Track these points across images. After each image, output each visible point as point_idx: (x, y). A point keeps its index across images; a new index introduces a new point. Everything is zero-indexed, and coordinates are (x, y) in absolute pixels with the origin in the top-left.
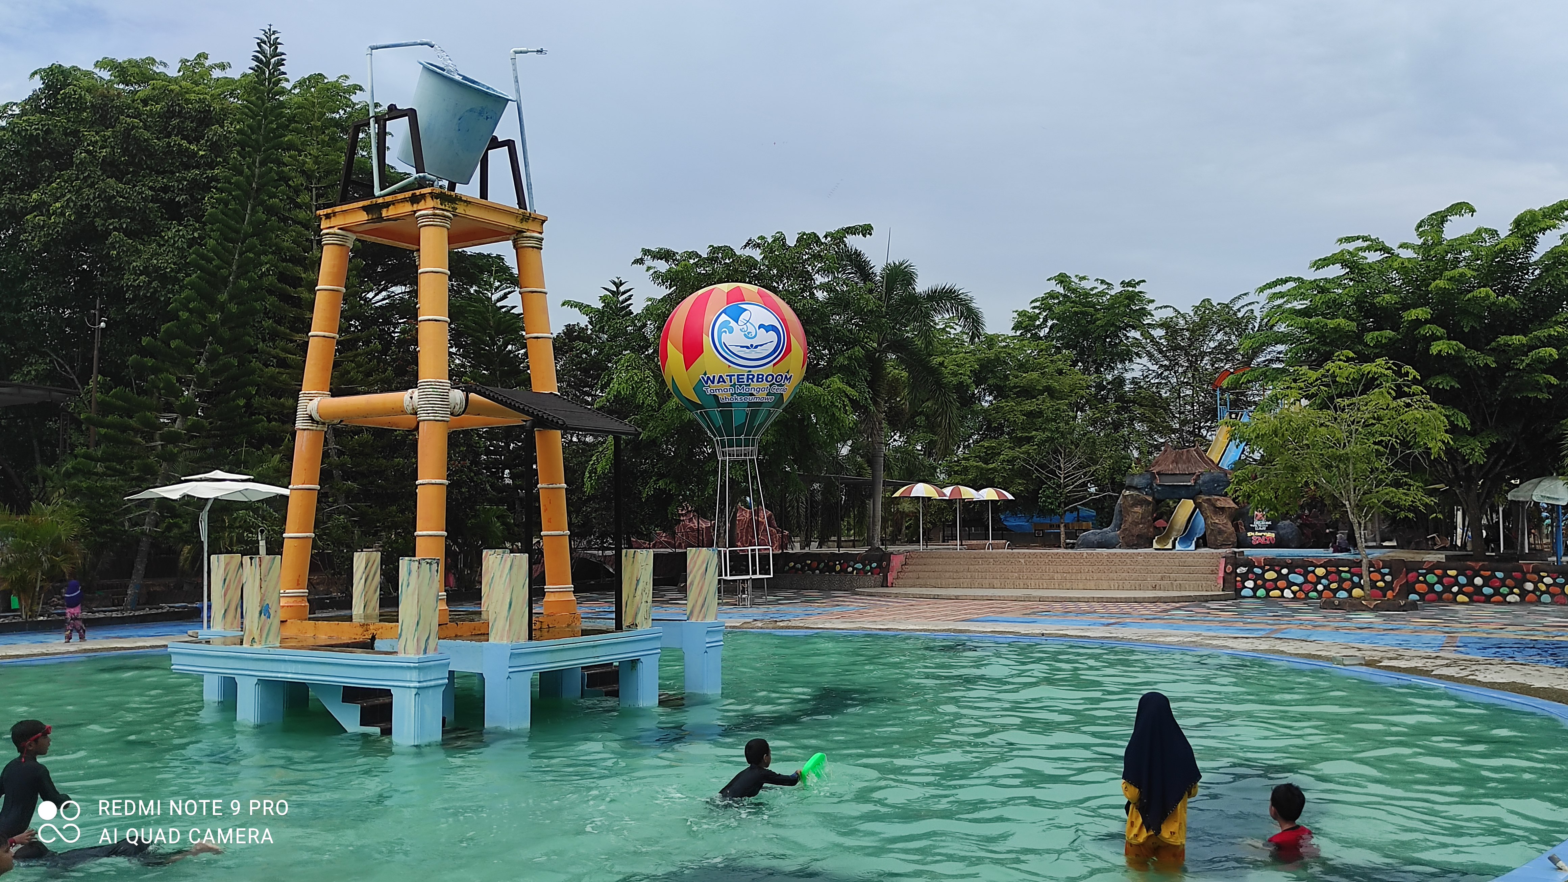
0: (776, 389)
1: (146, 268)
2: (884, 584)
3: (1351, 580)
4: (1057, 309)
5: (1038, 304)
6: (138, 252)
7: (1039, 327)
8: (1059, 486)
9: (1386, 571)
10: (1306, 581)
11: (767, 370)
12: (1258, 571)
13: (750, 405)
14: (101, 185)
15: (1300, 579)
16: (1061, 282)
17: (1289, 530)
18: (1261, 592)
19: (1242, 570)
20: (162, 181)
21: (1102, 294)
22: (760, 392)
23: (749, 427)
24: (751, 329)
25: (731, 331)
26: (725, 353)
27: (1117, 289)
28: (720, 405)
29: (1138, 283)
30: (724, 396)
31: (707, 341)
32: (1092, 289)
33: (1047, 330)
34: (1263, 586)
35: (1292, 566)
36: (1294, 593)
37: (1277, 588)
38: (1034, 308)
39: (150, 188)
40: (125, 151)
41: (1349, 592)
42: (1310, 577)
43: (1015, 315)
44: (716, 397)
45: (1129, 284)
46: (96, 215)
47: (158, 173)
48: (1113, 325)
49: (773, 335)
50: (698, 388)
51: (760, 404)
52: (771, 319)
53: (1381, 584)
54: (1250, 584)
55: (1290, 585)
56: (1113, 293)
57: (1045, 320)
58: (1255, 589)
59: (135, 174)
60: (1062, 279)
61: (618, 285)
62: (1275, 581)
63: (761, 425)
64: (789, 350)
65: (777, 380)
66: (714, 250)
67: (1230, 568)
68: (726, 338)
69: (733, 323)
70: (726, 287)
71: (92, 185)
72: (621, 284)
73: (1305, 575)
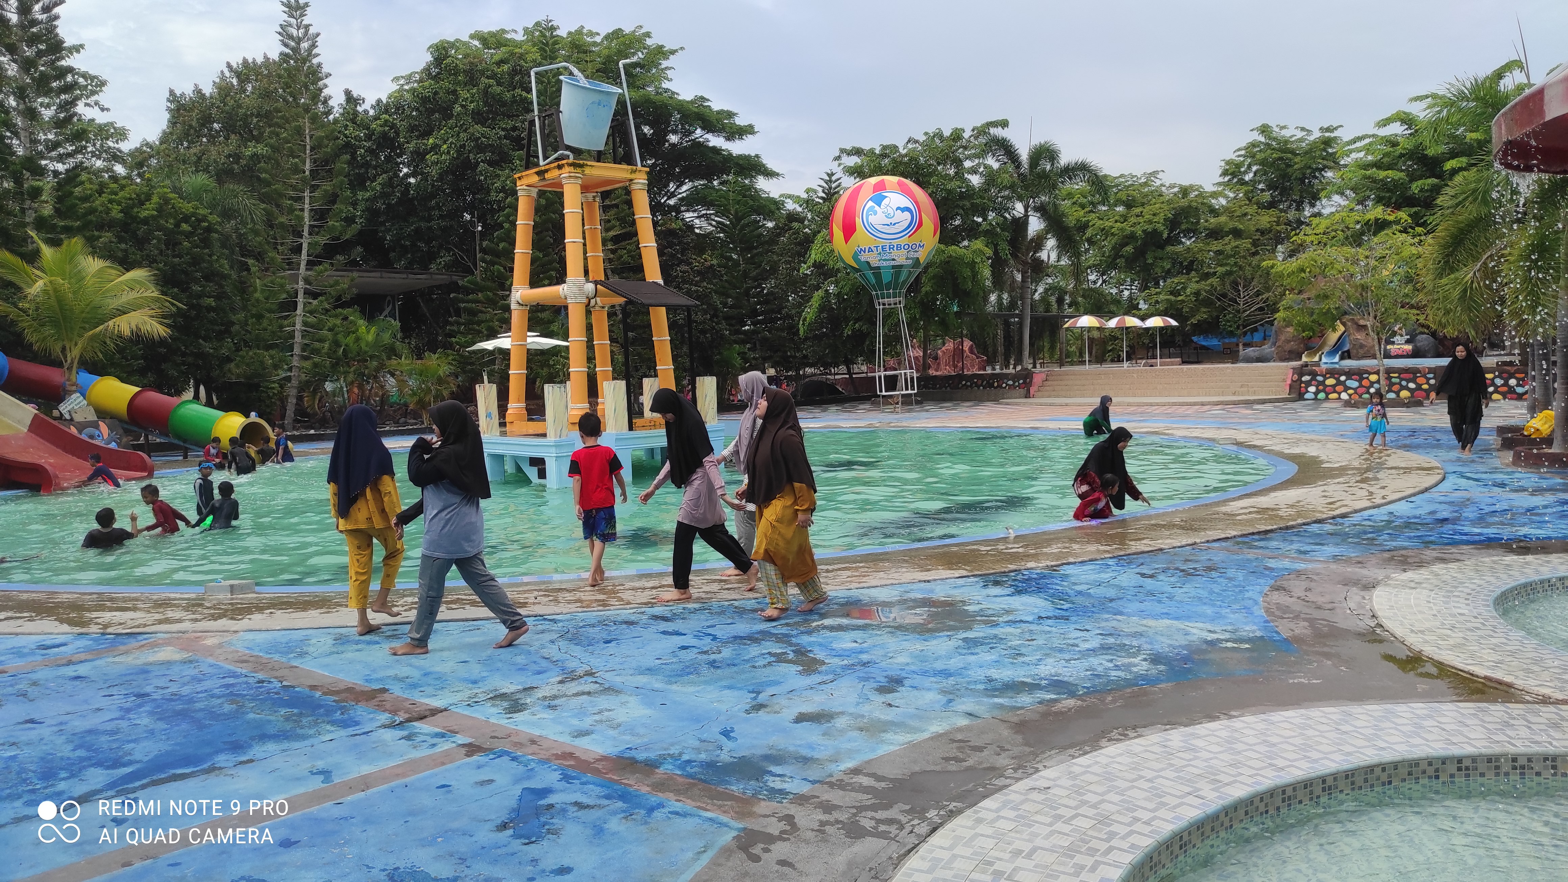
0: (912, 255)
1: (503, 187)
2: (1027, 396)
3: (1400, 384)
4: (1259, 156)
5: (1243, 152)
6: (498, 176)
7: (1245, 172)
8: (1238, 312)
9: (1431, 376)
10: (1361, 386)
11: (904, 241)
12: (1320, 378)
13: (894, 267)
14: (471, 130)
15: (1355, 384)
16: (1263, 132)
17: (1426, 343)
18: (1322, 396)
19: (1306, 378)
20: (510, 124)
21: (1301, 140)
22: (901, 257)
23: (894, 284)
24: (891, 211)
25: (875, 213)
26: (872, 230)
27: (1316, 135)
28: (872, 268)
29: (1336, 128)
30: (875, 263)
31: (858, 221)
32: (1292, 137)
33: (1251, 175)
34: (1324, 391)
35: (1350, 374)
36: (1350, 395)
37: (1335, 392)
38: (1239, 156)
39: (503, 129)
40: (486, 103)
41: (1398, 393)
42: (1365, 383)
43: (1223, 164)
44: (868, 263)
45: (1328, 130)
46: (470, 152)
47: (509, 117)
48: (1310, 167)
49: (907, 215)
50: (855, 257)
51: (901, 266)
52: (905, 202)
53: (1425, 387)
54: (1312, 389)
55: (1346, 389)
56: (1312, 138)
57: (1249, 167)
58: (1316, 394)
59: (494, 119)
60: (1264, 130)
61: (831, 175)
62: (1334, 386)
63: (904, 282)
64: (920, 224)
65: (911, 248)
66: (885, 148)
67: (1296, 377)
68: (872, 219)
69: (877, 208)
70: (873, 180)
71: (465, 131)
72: (833, 174)
73: (1360, 381)
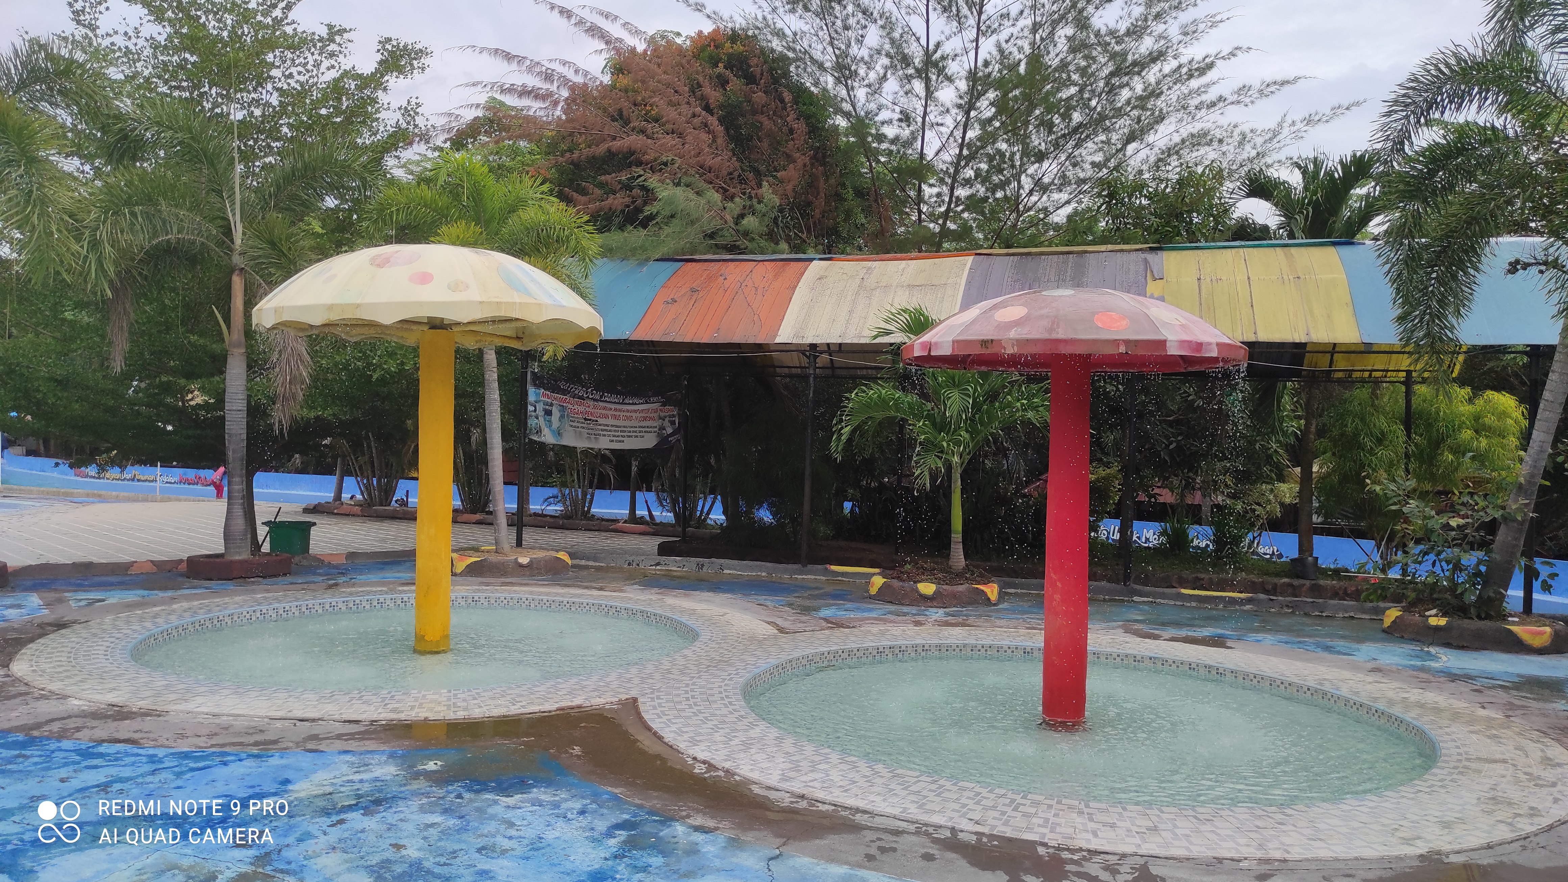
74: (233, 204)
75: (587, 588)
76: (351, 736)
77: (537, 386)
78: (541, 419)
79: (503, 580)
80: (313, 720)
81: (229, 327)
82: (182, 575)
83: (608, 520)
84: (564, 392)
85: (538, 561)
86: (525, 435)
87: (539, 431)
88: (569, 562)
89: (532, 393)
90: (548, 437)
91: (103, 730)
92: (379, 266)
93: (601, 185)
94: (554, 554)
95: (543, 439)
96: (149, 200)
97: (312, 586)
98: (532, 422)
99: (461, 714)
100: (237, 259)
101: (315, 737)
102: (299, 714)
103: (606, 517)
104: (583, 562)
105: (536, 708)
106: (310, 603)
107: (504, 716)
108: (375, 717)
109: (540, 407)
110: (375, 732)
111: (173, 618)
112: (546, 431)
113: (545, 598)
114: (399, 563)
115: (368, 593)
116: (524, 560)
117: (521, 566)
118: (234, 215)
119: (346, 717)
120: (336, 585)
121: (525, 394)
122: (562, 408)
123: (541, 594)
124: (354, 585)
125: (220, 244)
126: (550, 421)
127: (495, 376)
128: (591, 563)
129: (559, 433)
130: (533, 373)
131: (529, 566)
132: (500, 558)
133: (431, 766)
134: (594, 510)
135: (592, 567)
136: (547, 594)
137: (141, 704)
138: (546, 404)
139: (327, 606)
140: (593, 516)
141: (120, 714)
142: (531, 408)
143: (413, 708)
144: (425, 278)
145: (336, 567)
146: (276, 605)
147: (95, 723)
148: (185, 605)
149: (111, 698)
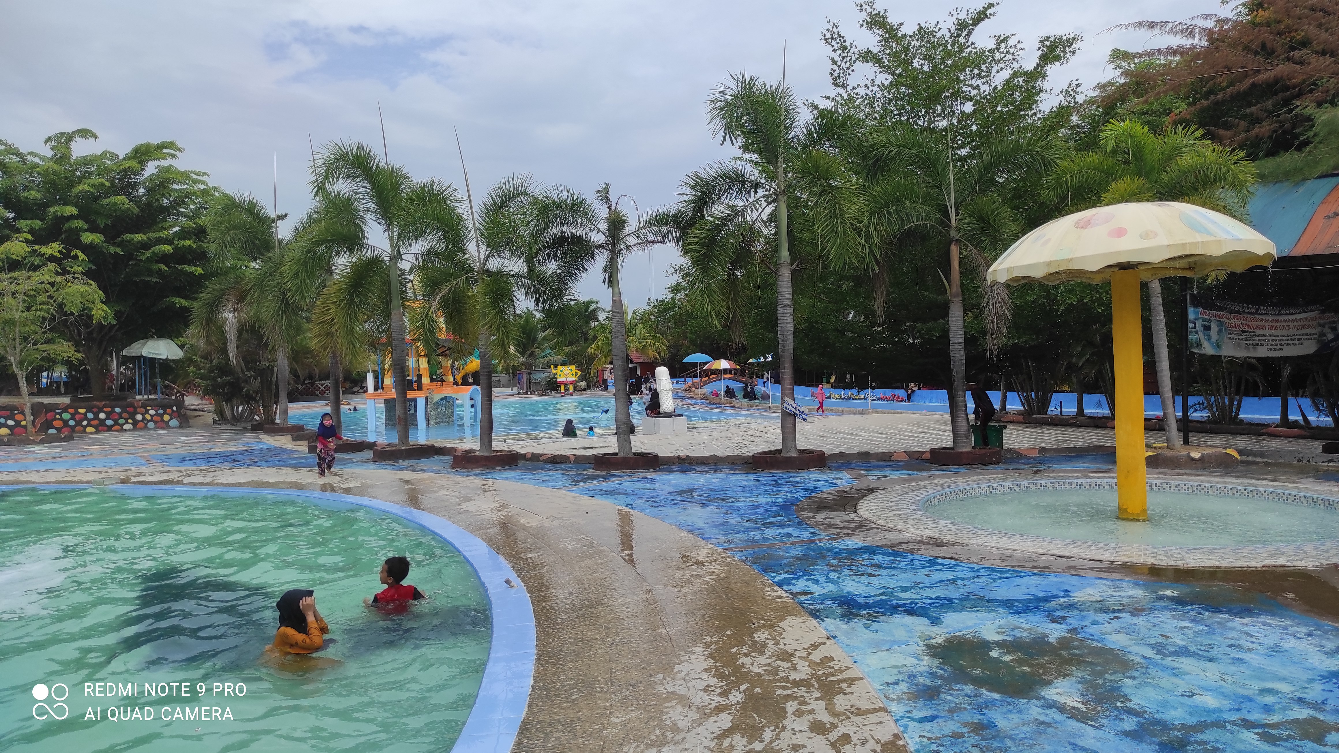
74: (949, 193)
75: (1261, 479)
76: (1100, 569)
77: (1196, 306)
78: (1201, 334)
79: (1178, 471)
80: (1068, 557)
81: (949, 282)
82: (927, 462)
83: (1257, 425)
84: (1221, 309)
85: (1209, 456)
86: (1187, 349)
87: (1199, 345)
88: (1239, 457)
89: (1192, 313)
90: (1208, 349)
91: (935, 551)
92: (1082, 228)
93: (1244, 117)
94: (1223, 451)
95: (1203, 352)
96: (898, 201)
97: (1021, 471)
98: (1192, 337)
99: (1180, 563)
100: (953, 233)
101: (1074, 567)
102: (1056, 552)
103: (1255, 422)
104: (1250, 459)
105: (1245, 564)
106: (1026, 483)
107: (1217, 567)
108: (1112, 559)
109: (1199, 324)
110: (1115, 568)
111: (937, 488)
112: (1206, 344)
113: (1223, 486)
114: (1081, 457)
115: (1068, 477)
116: (1196, 455)
117: (1193, 459)
118: (950, 201)
119: (1090, 557)
120: (1039, 471)
121: (1185, 313)
122: (1220, 324)
123: (1218, 482)
124: (1053, 472)
125: (942, 223)
126: (1209, 336)
127: (1160, 300)
128: (1258, 459)
129: (1218, 346)
130: (1192, 295)
131: (1201, 459)
132: (1173, 453)
133: (1169, 593)
134: (1241, 416)
135: (1261, 463)
136: (1224, 483)
137: (948, 538)
138: (1204, 320)
139: (1039, 486)
140: (1241, 421)
141: (936, 543)
142: (1191, 325)
143: (1140, 555)
144: (1120, 233)
145: (1034, 459)
146: (1003, 483)
147: (927, 547)
148: (942, 481)
149: (928, 533)
